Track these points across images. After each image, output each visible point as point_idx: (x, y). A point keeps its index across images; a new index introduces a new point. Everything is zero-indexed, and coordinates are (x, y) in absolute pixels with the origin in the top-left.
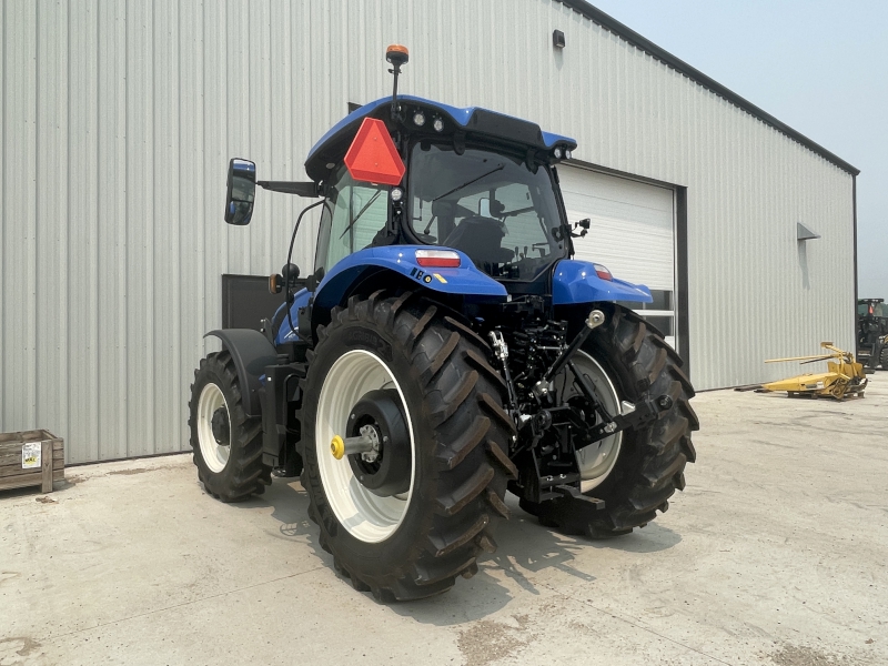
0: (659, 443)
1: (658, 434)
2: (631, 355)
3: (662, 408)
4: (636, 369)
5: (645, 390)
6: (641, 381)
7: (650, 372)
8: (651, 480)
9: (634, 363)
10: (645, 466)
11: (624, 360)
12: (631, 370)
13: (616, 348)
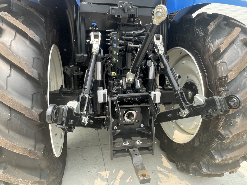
0: (228, 132)
1: (228, 125)
2: (218, 55)
3: (231, 107)
4: (219, 67)
5: (224, 86)
6: (221, 78)
7: (231, 71)
8: (216, 157)
9: (219, 62)
10: (214, 145)
11: (211, 59)
12: (215, 68)
13: (207, 49)
